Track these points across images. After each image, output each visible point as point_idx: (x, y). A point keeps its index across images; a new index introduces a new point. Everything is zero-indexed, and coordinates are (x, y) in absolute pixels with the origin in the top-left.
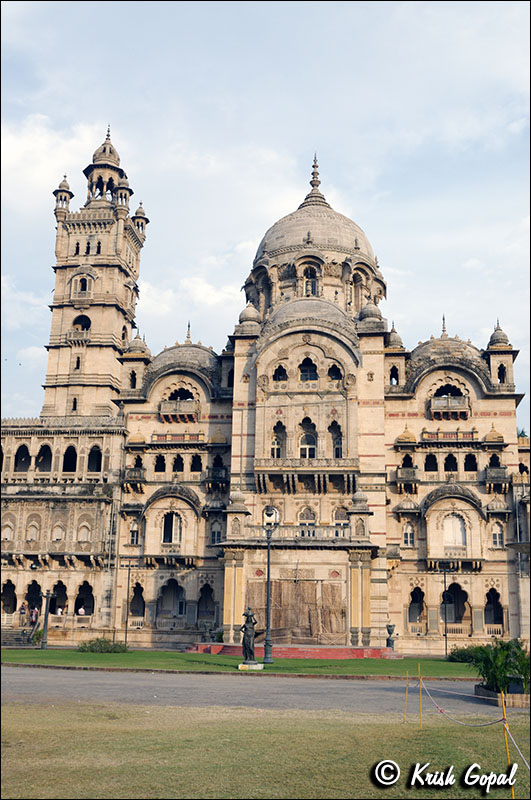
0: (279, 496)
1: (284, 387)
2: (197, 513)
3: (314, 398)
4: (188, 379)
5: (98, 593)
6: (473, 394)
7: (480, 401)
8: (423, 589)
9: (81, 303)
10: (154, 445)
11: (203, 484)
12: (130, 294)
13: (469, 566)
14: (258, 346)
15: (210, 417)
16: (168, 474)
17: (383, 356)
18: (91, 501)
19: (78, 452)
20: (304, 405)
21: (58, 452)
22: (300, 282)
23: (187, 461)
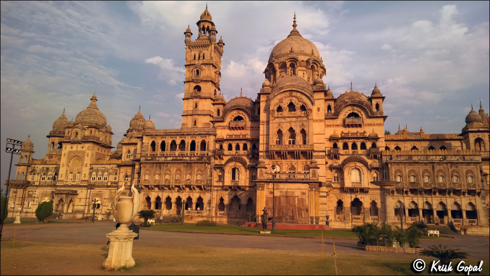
0: (280, 161)
1: (281, 114)
2: (245, 168)
3: (294, 119)
4: (241, 112)
5: (205, 201)
6: (364, 116)
7: (367, 119)
8: (343, 200)
9: (197, 80)
10: (228, 140)
11: (248, 156)
12: (217, 76)
13: (363, 191)
14: (270, 97)
15: (251, 127)
16: (234, 151)
17: (324, 100)
18: (201, 163)
19: (196, 143)
20: (290, 122)
21: (188, 143)
22: (288, 70)
23: (241, 146)
